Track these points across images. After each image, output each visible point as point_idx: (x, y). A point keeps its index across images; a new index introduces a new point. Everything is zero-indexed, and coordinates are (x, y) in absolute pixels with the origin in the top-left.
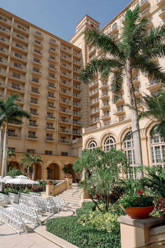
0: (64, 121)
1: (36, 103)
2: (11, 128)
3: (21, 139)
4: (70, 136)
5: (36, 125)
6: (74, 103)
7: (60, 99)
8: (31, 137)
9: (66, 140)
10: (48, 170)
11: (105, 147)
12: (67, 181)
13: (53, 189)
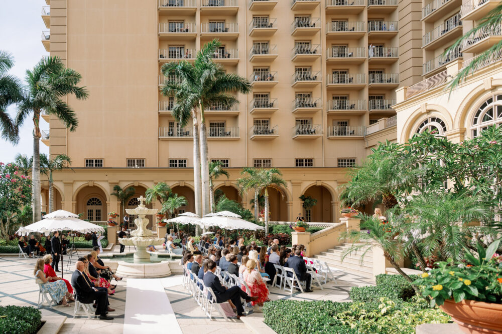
0: (343, 81)
1: (265, 52)
2: (216, 120)
3: (238, 140)
4: (360, 116)
5: (269, 103)
6: (373, 25)
7: (329, 24)
8: (260, 131)
9: (349, 129)
10: (303, 200)
11: (475, 131)
12: (345, 224)
13: (309, 241)
